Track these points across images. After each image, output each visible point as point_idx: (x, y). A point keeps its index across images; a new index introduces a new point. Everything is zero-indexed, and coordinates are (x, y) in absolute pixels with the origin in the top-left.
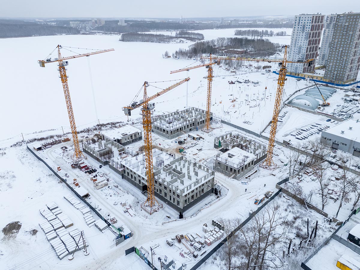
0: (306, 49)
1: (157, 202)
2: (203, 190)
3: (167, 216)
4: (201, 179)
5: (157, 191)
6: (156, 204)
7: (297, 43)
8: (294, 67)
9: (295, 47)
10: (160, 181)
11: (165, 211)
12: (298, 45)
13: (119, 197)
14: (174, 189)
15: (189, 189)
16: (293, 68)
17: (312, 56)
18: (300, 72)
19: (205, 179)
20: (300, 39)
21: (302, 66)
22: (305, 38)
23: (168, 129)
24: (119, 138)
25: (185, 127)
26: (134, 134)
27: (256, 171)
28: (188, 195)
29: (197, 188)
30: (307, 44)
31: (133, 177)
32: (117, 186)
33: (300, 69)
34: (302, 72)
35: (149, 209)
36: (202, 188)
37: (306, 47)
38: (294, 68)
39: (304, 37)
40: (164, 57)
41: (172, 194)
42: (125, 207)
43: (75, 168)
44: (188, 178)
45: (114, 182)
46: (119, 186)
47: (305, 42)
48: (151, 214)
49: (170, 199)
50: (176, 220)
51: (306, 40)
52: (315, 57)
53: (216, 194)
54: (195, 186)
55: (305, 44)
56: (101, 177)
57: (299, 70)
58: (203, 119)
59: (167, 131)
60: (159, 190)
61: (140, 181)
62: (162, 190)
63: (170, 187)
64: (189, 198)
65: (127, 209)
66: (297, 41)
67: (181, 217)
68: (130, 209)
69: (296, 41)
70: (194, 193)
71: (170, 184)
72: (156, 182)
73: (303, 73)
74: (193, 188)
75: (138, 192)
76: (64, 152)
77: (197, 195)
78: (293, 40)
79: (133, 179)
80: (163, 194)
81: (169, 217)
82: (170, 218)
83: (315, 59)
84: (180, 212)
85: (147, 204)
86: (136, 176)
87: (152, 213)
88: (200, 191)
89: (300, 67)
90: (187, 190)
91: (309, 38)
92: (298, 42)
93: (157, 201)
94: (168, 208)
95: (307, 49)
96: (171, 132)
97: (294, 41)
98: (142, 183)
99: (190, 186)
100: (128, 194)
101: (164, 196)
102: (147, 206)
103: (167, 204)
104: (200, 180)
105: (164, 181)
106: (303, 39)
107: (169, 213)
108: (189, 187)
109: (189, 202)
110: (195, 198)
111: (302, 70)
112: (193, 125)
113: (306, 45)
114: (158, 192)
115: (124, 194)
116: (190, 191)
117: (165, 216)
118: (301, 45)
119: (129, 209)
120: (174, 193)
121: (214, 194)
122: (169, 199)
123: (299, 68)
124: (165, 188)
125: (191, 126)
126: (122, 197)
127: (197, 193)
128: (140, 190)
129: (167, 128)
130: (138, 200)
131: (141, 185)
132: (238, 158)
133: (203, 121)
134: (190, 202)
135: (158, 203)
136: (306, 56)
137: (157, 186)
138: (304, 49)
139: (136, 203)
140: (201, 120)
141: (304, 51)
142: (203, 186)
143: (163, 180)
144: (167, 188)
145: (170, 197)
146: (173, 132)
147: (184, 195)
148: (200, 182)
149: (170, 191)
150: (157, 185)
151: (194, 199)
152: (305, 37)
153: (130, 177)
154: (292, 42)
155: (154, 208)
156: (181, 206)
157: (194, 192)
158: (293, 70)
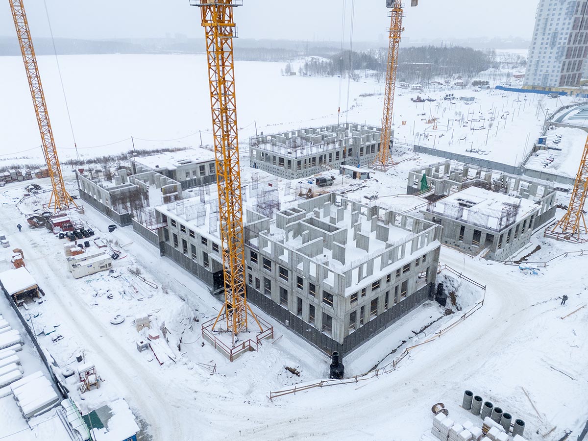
0: (568, 36)
1: (256, 319)
2: (405, 285)
3: (287, 368)
4: (403, 246)
5: (258, 287)
6: (253, 326)
7: (548, 27)
8: (540, 75)
9: (544, 34)
10: (268, 250)
11: (281, 349)
12: (550, 29)
13: (134, 302)
14: (313, 272)
15: (364, 274)
16: (538, 77)
17: (577, 52)
18: (553, 83)
19: (414, 248)
20: (556, 17)
21: (558, 71)
22: (566, 14)
23: (292, 157)
24: (171, 168)
25: (331, 155)
26: (208, 164)
27: (539, 248)
28: (360, 294)
29: (389, 276)
30: (571, 26)
31: (189, 246)
32: (138, 270)
33: (554, 79)
34: (558, 83)
35: (227, 341)
36: (403, 277)
37: (569, 31)
38: (540, 77)
39: (564, 11)
40: (284, 74)
41: (304, 292)
42: (144, 333)
43: (37, 227)
44: (358, 246)
45: (134, 261)
46: (142, 270)
47: (567, 21)
48: (232, 359)
49: (300, 310)
50: (321, 385)
51: (568, 19)
52: (582, 55)
53: (442, 302)
54: (383, 265)
55: (566, 27)
56: (100, 247)
57: (551, 80)
58: (373, 142)
59: (289, 162)
60: (262, 284)
61: (205, 256)
62: (272, 283)
63: (300, 266)
64: (362, 308)
65: (150, 338)
66: (549, 22)
67: (337, 371)
68: (162, 340)
69: (546, 21)
70: (380, 292)
71: (300, 260)
72: (254, 256)
73: (560, 86)
74: (379, 274)
75: (201, 291)
76: (29, 195)
77: (386, 301)
78: (539, 20)
79: (189, 255)
80: (275, 296)
81: (293, 371)
82: (298, 374)
83: (582, 60)
84: (335, 354)
85: (223, 325)
86: (196, 242)
87: (238, 356)
88: (397, 288)
89: (553, 74)
90: (360, 278)
91: (576, 13)
92: (551, 25)
93: (255, 316)
94: (291, 339)
95: (571, 36)
96: (299, 163)
97: (543, 21)
98: (213, 260)
99: (370, 263)
100: (167, 293)
101: (277, 300)
102: (221, 331)
103: (288, 327)
104: (400, 248)
105: (279, 249)
106: (562, 17)
107: (293, 358)
108: (365, 266)
109: (362, 322)
110: (381, 309)
111: (558, 79)
112: (350, 155)
113: (568, 29)
114: (261, 291)
115: (154, 293)
116: (368, 282)
117: (280, 368)
118: (556, 29)
119: (158, 337)
120: (312, 287)
121: (435, 304)
122: (296, 310)
123: (552, 76)
124: (284, 272)
125: (344, 157)
126: (146, 300)
127: (387, 293)
128: (205, 286)
129: (289, 155)
130: (198, 313)
131: (210, 269)
132: (490, 207)
133: (373, 146)
134: (365, 322)
135: (258, 322)
136: (568, 51)
137: (258, 271)
138: (564, 36)
139: (187, 322)
140: (368, 144)
141: (562, 41)
142: (407, 273)
143: (275, 245)
144: (289, 272)
145: (300, 301)
146: (302, 163)
147: (349, 292)
148: (399, 256)
149: (300, 280)
150: (259, 265)
151: (379, 314)
152: (567, 11)
153: (180, 249)
154: (538, 25)
155: (244, 337)
156: (338, 333)
157: (379, 290)
158: (539, 82)
